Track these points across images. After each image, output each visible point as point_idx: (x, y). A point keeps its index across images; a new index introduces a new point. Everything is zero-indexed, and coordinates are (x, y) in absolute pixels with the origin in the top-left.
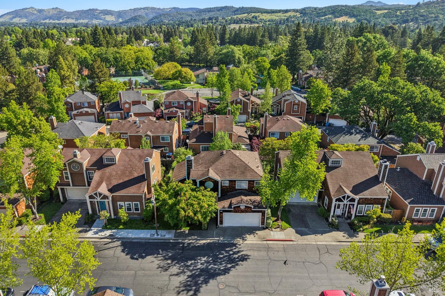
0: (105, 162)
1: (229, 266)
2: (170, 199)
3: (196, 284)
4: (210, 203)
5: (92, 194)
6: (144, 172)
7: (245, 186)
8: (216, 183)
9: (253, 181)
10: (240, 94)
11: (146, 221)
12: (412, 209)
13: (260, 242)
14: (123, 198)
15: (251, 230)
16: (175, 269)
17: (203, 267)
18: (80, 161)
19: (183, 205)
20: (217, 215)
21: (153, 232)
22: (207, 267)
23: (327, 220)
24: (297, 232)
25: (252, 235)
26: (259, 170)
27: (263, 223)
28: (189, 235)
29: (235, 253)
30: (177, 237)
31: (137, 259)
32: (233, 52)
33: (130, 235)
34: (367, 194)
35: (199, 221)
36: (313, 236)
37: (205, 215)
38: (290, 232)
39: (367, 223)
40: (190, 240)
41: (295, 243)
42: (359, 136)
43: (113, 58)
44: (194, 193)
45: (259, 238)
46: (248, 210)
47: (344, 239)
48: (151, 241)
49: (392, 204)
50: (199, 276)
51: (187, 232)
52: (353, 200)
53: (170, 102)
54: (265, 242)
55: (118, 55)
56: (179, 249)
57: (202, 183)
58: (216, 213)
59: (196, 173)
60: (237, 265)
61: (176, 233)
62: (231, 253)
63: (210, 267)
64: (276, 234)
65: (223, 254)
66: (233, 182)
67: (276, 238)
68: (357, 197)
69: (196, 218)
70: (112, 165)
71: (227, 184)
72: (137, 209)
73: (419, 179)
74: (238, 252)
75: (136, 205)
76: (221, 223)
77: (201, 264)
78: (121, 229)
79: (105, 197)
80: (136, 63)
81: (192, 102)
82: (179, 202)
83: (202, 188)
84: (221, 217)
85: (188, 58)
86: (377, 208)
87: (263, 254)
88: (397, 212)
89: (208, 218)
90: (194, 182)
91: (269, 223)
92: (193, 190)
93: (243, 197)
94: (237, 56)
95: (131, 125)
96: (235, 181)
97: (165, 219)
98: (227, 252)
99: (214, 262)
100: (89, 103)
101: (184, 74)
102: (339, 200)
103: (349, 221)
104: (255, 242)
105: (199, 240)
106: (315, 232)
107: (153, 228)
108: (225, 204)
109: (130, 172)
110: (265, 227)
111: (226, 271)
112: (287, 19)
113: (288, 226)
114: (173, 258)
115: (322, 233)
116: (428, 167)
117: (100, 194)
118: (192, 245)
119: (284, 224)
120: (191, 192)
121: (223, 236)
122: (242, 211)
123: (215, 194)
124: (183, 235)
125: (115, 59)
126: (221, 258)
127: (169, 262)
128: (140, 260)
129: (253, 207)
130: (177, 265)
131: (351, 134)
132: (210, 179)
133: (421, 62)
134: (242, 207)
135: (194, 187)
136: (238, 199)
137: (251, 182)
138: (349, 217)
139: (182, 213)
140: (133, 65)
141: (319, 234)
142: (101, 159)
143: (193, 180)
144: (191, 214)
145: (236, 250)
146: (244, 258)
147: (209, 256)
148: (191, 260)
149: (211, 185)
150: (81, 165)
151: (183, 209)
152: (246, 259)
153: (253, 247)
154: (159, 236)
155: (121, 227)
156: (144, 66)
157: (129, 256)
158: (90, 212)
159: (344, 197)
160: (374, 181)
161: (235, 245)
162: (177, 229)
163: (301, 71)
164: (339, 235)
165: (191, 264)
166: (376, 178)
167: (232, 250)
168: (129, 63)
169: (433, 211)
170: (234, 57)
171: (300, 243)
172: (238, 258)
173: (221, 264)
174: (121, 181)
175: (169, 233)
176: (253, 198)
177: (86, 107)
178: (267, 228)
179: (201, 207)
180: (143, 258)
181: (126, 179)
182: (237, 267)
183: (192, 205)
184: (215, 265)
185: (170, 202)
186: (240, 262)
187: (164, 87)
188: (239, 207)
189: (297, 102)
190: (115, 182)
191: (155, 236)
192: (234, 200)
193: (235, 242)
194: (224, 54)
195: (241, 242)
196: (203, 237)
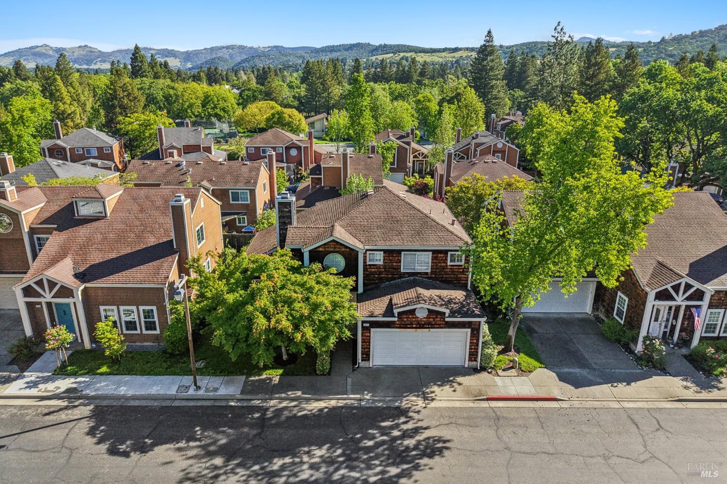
0: (80, 213)
1: (394, 471)
2: (231, 291)
4: (337, 299)
5: (31, 283)
6: (173, 236)
7: (423, 264)
8: (351, 255)
9: (445, 252)
11: (172, 355)
13: (471, 405)
14: (116, 296)
15: (444, 375)
17: (318, 475)
19: (263, 301)
20: (355, 334)
21: (187, 380)
22: (328, 475)
23: (628, 349)
24: (563, 378)
25: (447, 388)
26: (456, 229)
27: (473, 356)
28: (282, 387)
29: (406, 435)
30: (251, 392)
31: (126, 454)
33: (123, 391)
35: (310, 348)
36: (606, 388)
37: (322, 327)
40: (283, 399)
41: (564, 405)
43: (163, 97)
44: (293, 277)
45: (468, 392)
46: (435, 320)
47: (690, 394)
48: (177, 404)
51: (276, 380)
52: (699, 295)
53: (257, 149)
54: (485, 404)
55: (172, 92)
56: (251, 426)
57: (317, 256)
58: (353, 328)
59: (303, 230)
60: (417, 467)
61: (245, 382)
62: (396, 433)
63: (336, 477)
64: (509, 384)
65: (373, 437)
66: (393, 255)
67: (512, 392)
68: (708, 289)
69: (298, 336)
70: (97, 219)
71: (378, 259)
72: (150, 326)
74: (416, 431)
75: (148, 314)
76: (367, 356)
77: (313, 467)
78: (102, 374)
79: (66, 292)
81: (299, 148)
82: (252, 297)
83: (317, 266)
84: (367, 341)
87: (486, 433)
89: (332, 340)
90: (297, 254)
91: (490, 357)
92: (294, 270)
93: (421, 290)
96: (399, 252)
97: (215, 342)
98: (384, 431)
99: (350, 461)
100: (100, 149)
101: (287, 118)
102: (663, 295)
103: (684, 351)
104: (458, 404)
105: (308, 400)
106: (610, 379)
107: (187, 372)
110: (477, 366)
112: (457, 62)
113: (537, 364)
114: (229, 452)
115: (629, 380)
117: (52, 284)
118: (286, 413)
119: (522, 359)
120: (286, 272)
121: (373, 390)
122: (421, 325)
123: (350, 281)
124: (267, 389)
126: (368, 450)
127: (218, 461)
128: (135, 456)
129: (447, 312)
130: (241, 471)
132: (337, 246)
134: (421, 315)
135: (296, 263)
136: (411, 293)
137: (439, 255)
138: (688, 339)
139: (261, 322)
140: (198, 110)
141: (620, 381)
142: (69, 209)
143: (292, 250)
144: (286, 324)
145: (410, 426)
146: (434, 449)
147: (334, 444)
148: (282, 455)
149: (339, 260)
151: (264, 312)
152: (440, 451)
153: (452, 417)
154: (201, 392)
155: (104, 369)
156: (218, 111)
157: (104, 447)
158: (29, 331)
159: (676, 288)
161: (403, 412)
162: (249, 374)
163: (493, 116)
164: (675, 384)
165: (283, 468)
167: (397, 426)
171: (577, 404)
172: (416, 447)
173: (369, 467)
175: (228, 383)
176: (446, 293)
177: (94, 158)
178: (483, 369)
179: (315, 307)
180: (143, 449)
181: (125, 251)
182: (417, 474)
183: (289, 302)
184: (352, 468)
185: (230, 298)
186: (425, 461)
188: (413, 312)
189: (500, 146)
191: (191, 392)
193: (404, 404)
195: (421, 403)
196: (318, 392)
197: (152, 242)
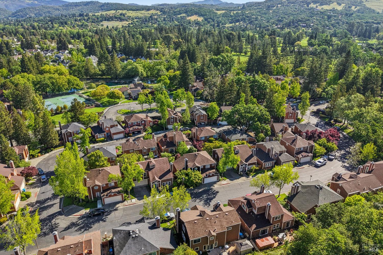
0: (151, 167)
1: (214, 195)
3: (208, 203)
4: (200, 176)
5: (153, 181)
6: (169, 168)
7: (209, 166)
8: (199, 168)
10: (171, 113)
12: (264, 164)
14: (165, 181)
15: (215, 183)
16: (198, 200)
19: (193, 178)
22: (208, 197)
23: (238, 174)
24: (230, 180)
26: (212, 159)
27: (218, 179)
34: (250, 162)
38: (228, 181)
39: (251, 172)
40: (195, 191)
42: (239, 135)
43: (51, 83)
45: (219, 185)
46: (213, 176)
47: (246, 179)
49: (258, 164)
50: (207, 200)
51: (193, 188)
52: (246, 165)
53: (132, 123)
54: (221, 186)
57: (194, 169)
59: (190, 165)
64: (223, 182)
68: (247, 163)
70: (154, 168)
71: (202, 167)
73: (266, 153)
74: (214, 191)
76: (204, 182)
77: (205, 197)
79: (159, 182)
81: (145, 121)
82: (191, 177)
83: (195, 171)
84: (204, 180)
86: (254, 166)
87: (223, 189)
88: (260, 166)
90: (191, 169)
93: (210, 171)
94: (140, 70)
96: (205, 166)
98: (211, 192)
99: (209, 195)
102: (242, 166)
103: (245, 173)
106: (236, 179)
108: (205, 174)
109: (163, 170)
110: (219, 180)
111: (214, 197)
112: (151, 17)
114: (195, 197)
115: (238, 179)
116: (267, 148)
117: (157, 181)
118: (198, 192)
119: (224, 178)
120: (193, 173)
121: (206, 187)
123: (200, 172)
124: (192, 190)
127: (194, 199)
129: (214, 174)
131: (236, 134)
134: (211, 175)
135: (192, 171)
137: (211, 165)
138: (245, 171)
139: (194, 181)
140: (66, 86)
142: (148, 166)
146: (217, 192)
149: (197, 168)
152: (219, 192)
153: (218, 188)
156: (75, 86)
159: (243, 164)
160: (251, 156)
161: (212, 189)
163: (190, 85)
164: (244, 178)
165: (202, 198)
166: (252, 155)
169: (271, 164)
170: (138, 71)
171: (232, 183)
173: (211, 196)
176: (213, 171)
181: (163, 173)
182: (217, 195)
183: (196, 177)
185: (187, 178)
187: (101, 104)
189: (202, 115)
190: (159, 175)
192: (207, 173)
194: (129, 70)
195: (213, 187)
196: (200, 189)
197: (166, 170)
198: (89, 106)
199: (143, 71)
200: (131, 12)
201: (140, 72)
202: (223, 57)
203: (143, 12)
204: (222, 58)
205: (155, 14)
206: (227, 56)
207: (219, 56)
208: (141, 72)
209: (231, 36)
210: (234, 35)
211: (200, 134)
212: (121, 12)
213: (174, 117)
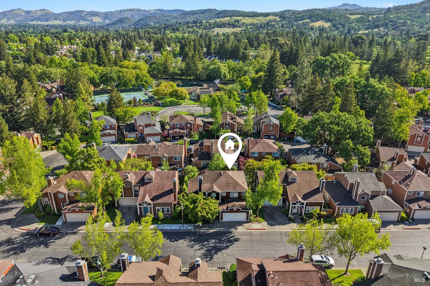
0: (146, 181)
1: (228, 244)
2: (191, 205)
3: (211, 254)
4: (215, 207)
5: (141, 202)
6: (172, 187)
7: (236, 195)
8: (218, 194)
9: (241, 193)
10: (228, 117)
11: (174, 219)
12: (339, 208)
13: (246, 231)
14: (159, 205)
15: (240, 223)
16: (197, 247)
17: (213, 245)
18: (131, 181)
19: (199, 208)
20: (219, 214)
21: (180, 225)
22: (216, 245)
23: (287, 216)
24: (268, 224)
25: (241, 227)
26: (244, 185)
27: (247, 219)
28: (202, 227)
29: (231, 237)
30: (196, 228)
31: (174, 242)
32: (219, 68)
33: (166, 228)
34: (311, 200)
35: (209, 218)
36: (278, 226)
37: (212, 215)
38: (264, 225)
39: (312, 218)
40: (203, 230)
41: (267, 231)
42: (313, 156)
43: (117, 77)
44: (205, 201)
45: (245, 228)
46: (238, 211)
48: (179, 231)
49: (328, 205)
50: (212, 250)
51: (201, 225)
52: (303, 204)
53: (174, 124)
54: (249, 231)
55: (121, 74)
56: (198, 236)
57: (209, 195)
58: (219, 213)
59: (205, 187)
60: (233, 244)
61: (194, 226)
62: (229, 237)
63: (217, 245)
64: (256, 225)
65: (224, 238)
66: (228, 193)
67: (256, 228)
68: (305, 202)
69: (208, 217)
70: (151, 182)
71: (225, 194)
72: (168, 211)
73: (346, 189)
74: (233, 236)
75: (168, 209)
76: (222, 219)
77: (212, 243)
78: (159, 224)
79: (149, 204)
80: (136, 80)
81: (191, 124)
82: (197, 207)
83: (210, 197)
84: (222, 216)
85: (179, 72)
86: (317, 209)
87: (248, 237)
88: (331, 210)
89: (215, 216)
90: (204, 193)
91: (251, 219)
92: (204, 199)
93: (235, 203)
94: (223, 71)
95: (152, 149)
96: (230, 193)
97: (189, 218)
98: (226, 236)
99: (220, 242)
100: (110, 126)
101: (180, 94)
102: (294, 204)
103: (301, 217)
104: (243, 231)
105: (209, 230)
106: (280, 224)
107: (181, 223)
108: (224, 207)
109: (163, 188)
110: (248, 221)
111: (227, 247)
112: (267, 23)
113: (263, 220)
114: (195, 241)
115: (284, 224)
116: (350, 181)
117: (146, 203)
118: (205, 233)
119: (260, 219)
120: (203, 200)
121: (224, 227)
122: (235, 212)
123: (218, 202)
124: (198, 227)
125: (119, 77)
126: (223, 240)
127: (193, 243)
128: (176, 242)
129: (241, 209)
130: (198, 245)
131: (308, 154)
132: (214, 192)
133: (369, 89)
134: (235, 209)
135: (204, 197)
136: (232, 204)
137: (240, 193)
138: (301, 214)
139: (200, 213)
140: (134, 82)
141: (282, 225)
142: (143, 178)
143: (203, 192)
144: (205, 214)
145: (232, 235)
146: (237, 240)
147: (216, 239)
148: (206, 241)
149: (214, 195)
150: (131, 183)
151: (200, 211)
152: (238, 240)
153: (242, 234)
154: (184, 228)
155: (159, 223)
156: (143, 82)
157: (168, 240)
158: (139, 213)
159: (297, 202)
160: (317, 191)
161: (231, 232)
162: (194, 224)
163: (277, 89)
164: (294, 226)
165: (206, 244)
166: (318, 188)
167: (229, 235)
168: (130, 81)
169: (352, 209)
170: (221, 72)
171: (270, 230)
172: (233, 240)
173: (224, 243)
174: (158, 194)
175: (190, 226)
176: (241, 203)
177: (109, 129)
178: (250, 222)
179: (211, 210)
180: (177, 241)
181: (161, 192)
182: (233, 245)
183: (205, 209)
184: (220, 244)
185: (191, 207)
186: (235, 242)
187: (163, 103)
188: (233, 209)
189: (272, 124)
190: (154, 194)
191: (182, 228)
192: (230, 205)
193: (231, 231)
194: (212, 70)
195: (235, 231)
196: (211, 228)
197: (167, 189)
198: (147, 104)
199: (226, 72)
200: (247, 18)
201: (223, 73)
202: (333, 58)
203: (260, 18)
204: (331, 60)
205: (273, 20)
206: (340, 57)
207: (327, 57)
208: (225, 73)
209: (360, 41)
210: (364, 39)
211: (252, 148)
212: (235, 18)
213: (229, 123)
